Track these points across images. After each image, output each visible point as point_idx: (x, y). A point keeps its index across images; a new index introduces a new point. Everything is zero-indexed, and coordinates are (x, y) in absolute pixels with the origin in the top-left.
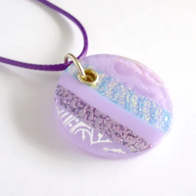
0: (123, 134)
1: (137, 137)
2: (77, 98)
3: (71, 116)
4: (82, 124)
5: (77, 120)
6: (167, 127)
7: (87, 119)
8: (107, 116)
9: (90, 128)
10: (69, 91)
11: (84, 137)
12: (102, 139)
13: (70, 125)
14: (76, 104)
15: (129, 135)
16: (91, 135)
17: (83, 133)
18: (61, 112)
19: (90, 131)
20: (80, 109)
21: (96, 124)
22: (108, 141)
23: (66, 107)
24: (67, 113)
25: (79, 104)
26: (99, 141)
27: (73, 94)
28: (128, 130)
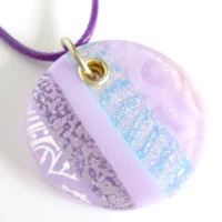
0: (101, 174)
1: (119, 186)
2: (63, 99)
3: (41, 123)
4: (50, 140)
5: (46, 132)
6: (175, 185)
7: (61, 135)
8: (92, 140)
9: (58, 149)
10: (56, 86)
11: (43, 159)
12: (65, 171)
13: (34, 136)
14: (57, 108)
15: (109, 179)
16: (54, 161)
17: (46, 153)
18: (31, 113)
19: (56, 153)
20: (59, 116)
21: (69, 146)
22: (74, 177)
23: (41, 108)
24: (38, 117)
25: (61, 108)
26: (61, 173)
27: (60, 92)
28: (111, 171)
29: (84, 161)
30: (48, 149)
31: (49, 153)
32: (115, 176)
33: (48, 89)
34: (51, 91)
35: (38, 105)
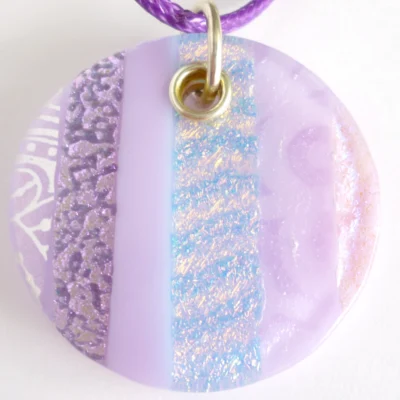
0: (86, 274)
1: (102, 312)
2: (115, 113)
3: (55, 133)
4: (50, 168)
5: (53, 152)
7: (73, 170)
8: (113, 209)
10: (121, 82)
11: (20, 192)
12: (39, 234)
13: (32, 147)
14: (96, 121)
17: (29, 185)
19: (45, 195)
20: (90, 137)
21: (71, 197)
22: (44, 249)
23: (72, 107)
24: (56, 120)
26: (30, 231)
27: (119, 96)
28: (108, 280)
29: (77, 233)
30: (37, 180)
31: (36, 186)
32: (109, 291)
33: (104, 80)
34: (107, 87)
35: (72, 100)
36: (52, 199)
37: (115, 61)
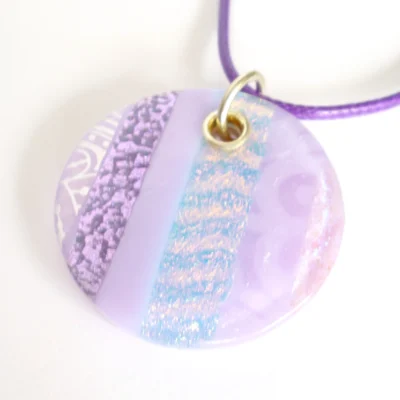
0: (103, 232)
1: (105, 262)
2: (159, 128)
3: (112, 132)
4: (100, 154)
5: (106, 144)
7: (116, 160)
8: (137, 193)
9: (97, 168)
10: (170, 110)
11: (74, 165)
12: (78, 197)
13: (92, 137)
14: (145, 131)
15: (105, 245)
16: (81, 176)
19: (91, 170)
20: (137, 141)
21: (109, 176)
22: (77, 207)
23: (130, 118)
24: (116, 124)
25: (147, 135)
26: (72, 193)
27: (165, 119)
28: (117, 240)
29: (105, 202)
30: (88, 160)
31: (86, 164)
32: (115, 247)
33: (158, 107)
34: (159, 111)
35: (132, 113)
36: (95, 175)
37: (171, 96)
